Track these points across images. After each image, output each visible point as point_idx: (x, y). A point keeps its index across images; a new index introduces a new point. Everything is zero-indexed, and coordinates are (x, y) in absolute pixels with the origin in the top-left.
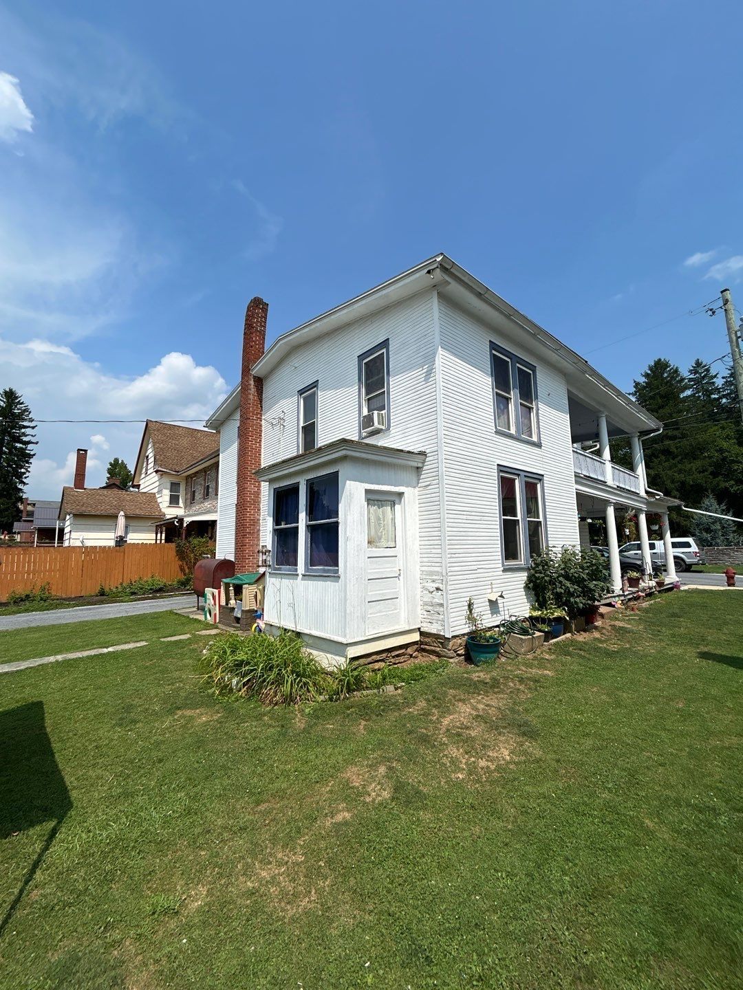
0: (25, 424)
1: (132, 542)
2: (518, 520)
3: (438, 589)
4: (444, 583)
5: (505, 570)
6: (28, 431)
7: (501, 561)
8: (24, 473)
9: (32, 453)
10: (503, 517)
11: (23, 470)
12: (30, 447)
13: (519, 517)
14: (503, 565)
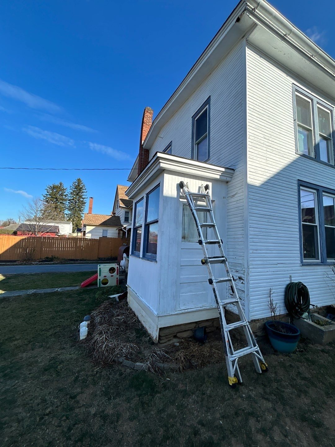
0: (84, 191)
1: (109, 237)
2: (316, 226)
3: (240, 278)
4: (245, 274)
5: (303, 265)
6: (84, 194)
7: (299, 259)
8: (83, 210)
9: (86, 202)
10: (302, 223)
11: (83, 209)
12: (85, 200)
13: (317, 224)
14: (302, 262)
